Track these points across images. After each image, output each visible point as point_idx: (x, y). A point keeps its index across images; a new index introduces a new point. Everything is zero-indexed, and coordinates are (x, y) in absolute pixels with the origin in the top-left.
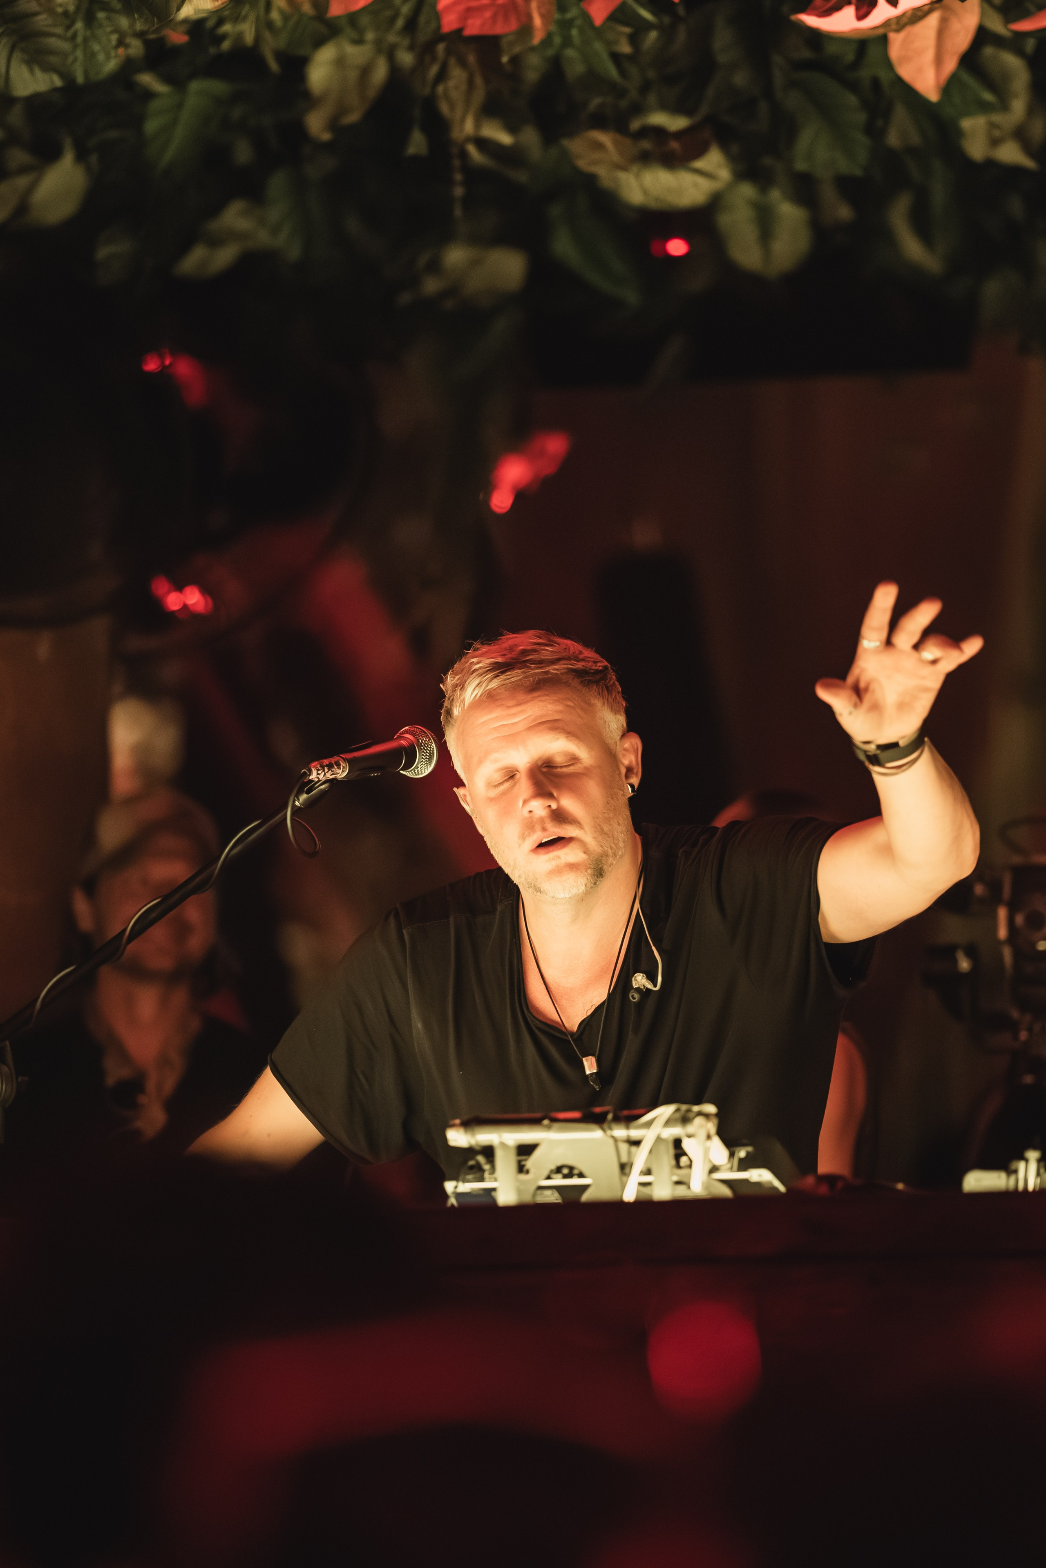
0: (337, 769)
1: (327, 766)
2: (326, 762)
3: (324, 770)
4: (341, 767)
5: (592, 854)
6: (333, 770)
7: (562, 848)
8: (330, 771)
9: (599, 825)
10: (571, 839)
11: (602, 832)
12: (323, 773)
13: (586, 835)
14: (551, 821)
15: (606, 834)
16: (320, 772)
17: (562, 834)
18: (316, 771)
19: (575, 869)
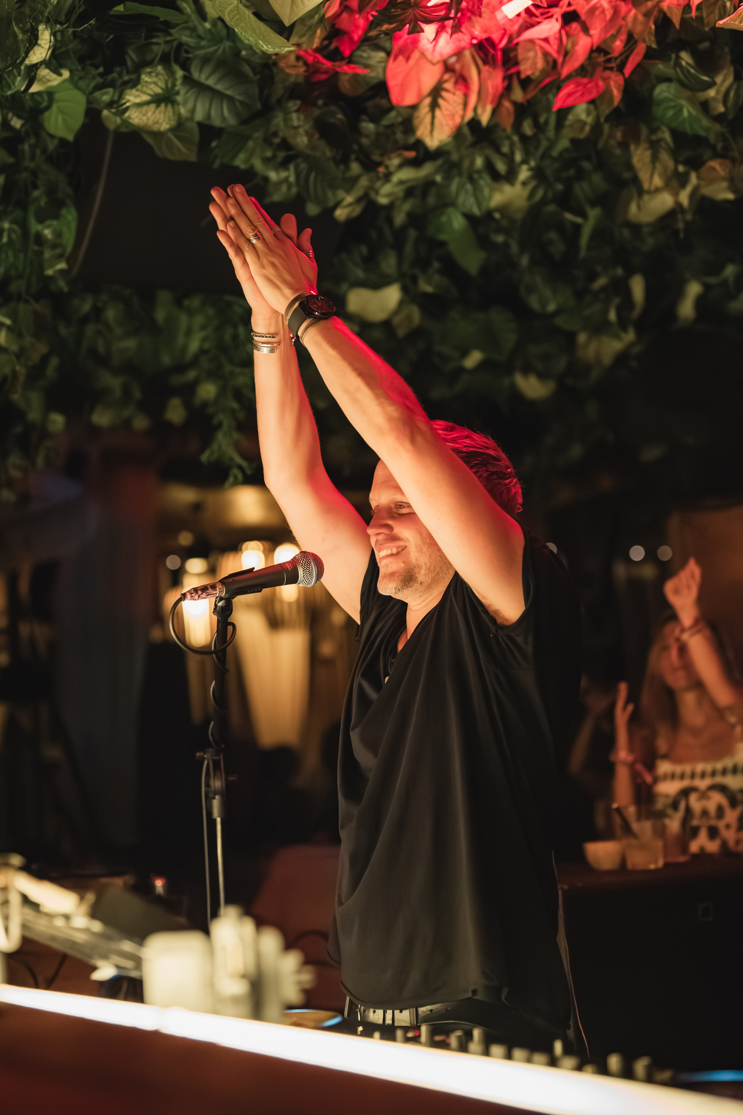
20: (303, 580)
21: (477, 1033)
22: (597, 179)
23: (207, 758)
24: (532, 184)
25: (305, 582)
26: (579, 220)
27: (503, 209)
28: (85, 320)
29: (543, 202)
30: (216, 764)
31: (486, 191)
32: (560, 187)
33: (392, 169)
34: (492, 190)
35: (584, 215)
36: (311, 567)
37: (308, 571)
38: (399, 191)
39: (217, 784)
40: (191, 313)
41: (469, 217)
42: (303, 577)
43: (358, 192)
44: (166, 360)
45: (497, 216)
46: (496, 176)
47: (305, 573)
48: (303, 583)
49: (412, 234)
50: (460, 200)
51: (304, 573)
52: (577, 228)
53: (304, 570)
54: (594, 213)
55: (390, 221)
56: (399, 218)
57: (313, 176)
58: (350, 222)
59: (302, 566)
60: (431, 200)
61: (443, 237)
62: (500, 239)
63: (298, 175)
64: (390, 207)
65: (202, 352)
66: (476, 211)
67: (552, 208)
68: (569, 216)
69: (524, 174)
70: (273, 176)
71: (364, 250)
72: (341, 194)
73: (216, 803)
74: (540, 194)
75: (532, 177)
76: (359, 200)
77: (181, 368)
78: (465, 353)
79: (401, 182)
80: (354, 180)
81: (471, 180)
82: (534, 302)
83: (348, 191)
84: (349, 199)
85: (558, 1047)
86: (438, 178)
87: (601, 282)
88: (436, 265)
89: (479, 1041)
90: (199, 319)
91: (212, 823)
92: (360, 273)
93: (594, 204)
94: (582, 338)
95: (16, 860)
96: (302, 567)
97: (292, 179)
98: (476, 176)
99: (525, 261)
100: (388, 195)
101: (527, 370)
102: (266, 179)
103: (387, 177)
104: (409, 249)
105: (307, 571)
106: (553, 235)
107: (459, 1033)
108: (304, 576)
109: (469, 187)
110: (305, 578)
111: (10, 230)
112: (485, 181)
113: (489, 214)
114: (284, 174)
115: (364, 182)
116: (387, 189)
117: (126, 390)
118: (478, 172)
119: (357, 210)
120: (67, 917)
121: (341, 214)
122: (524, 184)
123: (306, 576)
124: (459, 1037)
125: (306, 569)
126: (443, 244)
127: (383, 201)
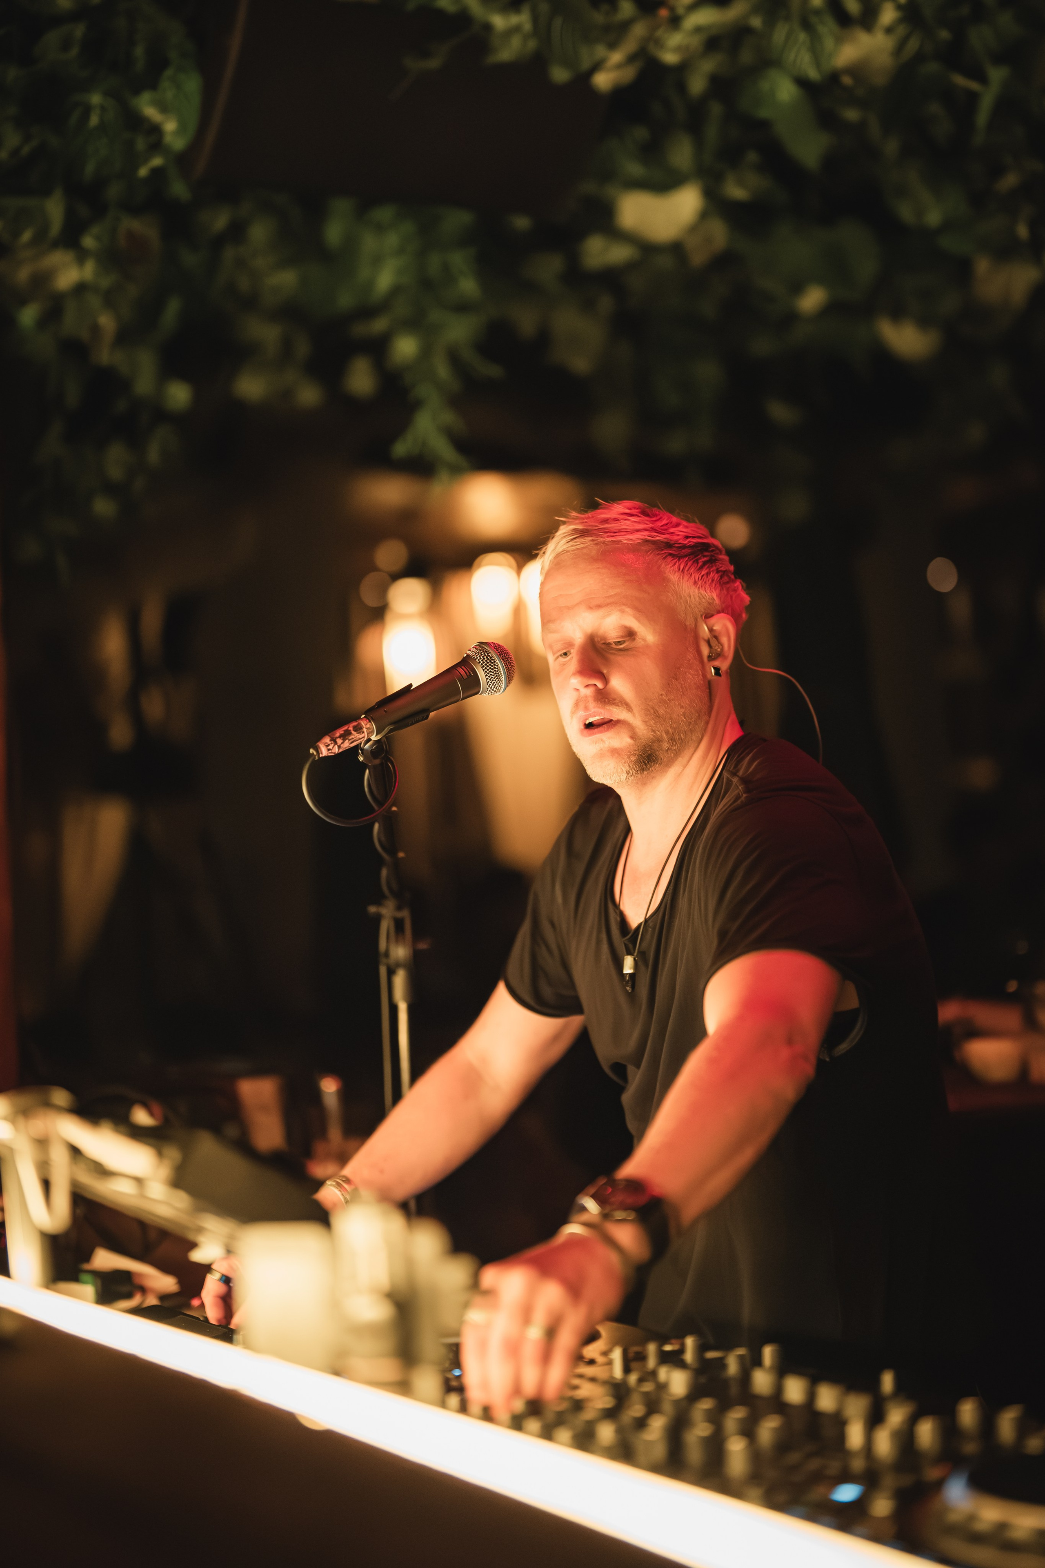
0: (357, 735)
1: (340, 737)
2: (340, 732)
3: (336, 743)
4: (365, 730)
5: (640, 739)
6: (350, 738)
7: (605, 731)
8: (347, 741)
9: (653, 708)
10: (618, 722)
11: (657, 716)
12: (336, 746)
13: (636, 720)
14: (594, 701)
15: (659, 717)
16: (331, 747)
17: (608, 716)
18: (325, 747)
19: (616, 755)
20: (488, 689)
21: (768, 1353)
22: (1006, 20)
23: (387, 912)
24: (901, 31)
25: (491, 691)
26: (974, 86)
27: (856, 70)
28: (218, 243)
29: (919, 58)
30: (399, 925)
31: (829, 43)
32: (944, 34)
33: (680, 11)
34: (839, 41)
35: (982, 79)
36: (496, 667)
37: (493, 674)
38: (695, 42)
39: (400, 952)
40: (380, 229)
41: (802, 83)
42: (487, 684)
43: (630, 45)
44: (345, 300)
45: (847, 80)
46: (844, 20)
47: (489, 678)
48: (488, 692)
49: (716, 109)
50: (790, 57)
51: (487, 679)
52: (973, 98)
53: (486, 674)
54: (997, 75)
55: (682, 87)
56: (697, 85)
57: (558, 22)
58: (619, 93)
59: (484, 668)
60: (746, 57)
61: (764, 113)
62: (852, 115)
63: (535, 19)
64: (681, 70)
65: (396, 291)
66: (813, 74)
67: (932, 67)
68: (960, 80)
69: (888, 15)
70: (499, 21)
71: (641, 133)
72: (600, 51)
73: (400, 981)
74: (913, 45)
75: (900, 21)
76: (631, 59)
77: (368, 312)
78: (797, 288)
79: (698, 29)
80: (625, 27)
81: (807, 25)
82: (906, 212)
83: (612, 46)
84: (616, 57)
85: (888, 1381)
86: (756, 22)
87: (1010, 181)
88: (752, 157)
89: (772, 1368)
90: (392, 239)
91: (394, 1009)
92: (634, 169)
93: (999, 59)
94: (982, 266)
95: (61, 1097)
96: (484, 670)
97: (528, 26)
98: (814, 19)
99: (891, 147)
100: (678, 49)
101: (897, 314)
102: (488, 27)
103: (675, 21)
104: (712, 133)
105: (491, 675)
106: (935, 108)
107: (741, 1351)
108: (489, 682)
109: (802, 36)
110: (490, 685)
111: (103, 108)
112: (827, 28)
113: (834, 77)
114: (515, 19)
115: (639, 30)
116: (675, 39)
117: (287, 346)
118: (817, 12)
119: (628, 74)
120: (139, 1181)
121: (603, 80)
122: (889, 30)
123: (491, 683)
124: (741, 1358)
125: (490, 671)
126: (764, 125)
127: (670, 58)
